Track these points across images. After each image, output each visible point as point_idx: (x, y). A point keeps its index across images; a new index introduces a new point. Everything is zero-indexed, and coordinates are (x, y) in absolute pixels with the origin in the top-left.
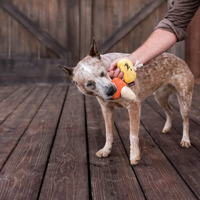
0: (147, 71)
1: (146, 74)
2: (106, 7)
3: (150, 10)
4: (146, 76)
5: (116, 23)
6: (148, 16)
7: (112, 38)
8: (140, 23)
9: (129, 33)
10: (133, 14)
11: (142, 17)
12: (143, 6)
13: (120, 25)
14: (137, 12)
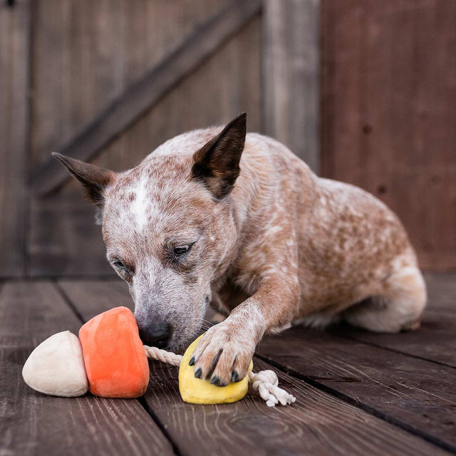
0: (343, 241)
1: (337, 249)
2: (74, 32)
3: (210, 43)
4: (334, 254)
5: (105, 83)
6: (205, 60)
7: (94, 128)
8: (179, 83)
9: (146, 113)
10: (158, 56)
11: (187, 62)
12: (189, 29)
13: (118, 90)
14: (173, 47)
